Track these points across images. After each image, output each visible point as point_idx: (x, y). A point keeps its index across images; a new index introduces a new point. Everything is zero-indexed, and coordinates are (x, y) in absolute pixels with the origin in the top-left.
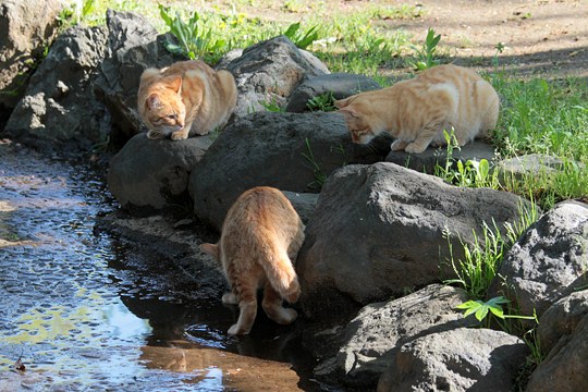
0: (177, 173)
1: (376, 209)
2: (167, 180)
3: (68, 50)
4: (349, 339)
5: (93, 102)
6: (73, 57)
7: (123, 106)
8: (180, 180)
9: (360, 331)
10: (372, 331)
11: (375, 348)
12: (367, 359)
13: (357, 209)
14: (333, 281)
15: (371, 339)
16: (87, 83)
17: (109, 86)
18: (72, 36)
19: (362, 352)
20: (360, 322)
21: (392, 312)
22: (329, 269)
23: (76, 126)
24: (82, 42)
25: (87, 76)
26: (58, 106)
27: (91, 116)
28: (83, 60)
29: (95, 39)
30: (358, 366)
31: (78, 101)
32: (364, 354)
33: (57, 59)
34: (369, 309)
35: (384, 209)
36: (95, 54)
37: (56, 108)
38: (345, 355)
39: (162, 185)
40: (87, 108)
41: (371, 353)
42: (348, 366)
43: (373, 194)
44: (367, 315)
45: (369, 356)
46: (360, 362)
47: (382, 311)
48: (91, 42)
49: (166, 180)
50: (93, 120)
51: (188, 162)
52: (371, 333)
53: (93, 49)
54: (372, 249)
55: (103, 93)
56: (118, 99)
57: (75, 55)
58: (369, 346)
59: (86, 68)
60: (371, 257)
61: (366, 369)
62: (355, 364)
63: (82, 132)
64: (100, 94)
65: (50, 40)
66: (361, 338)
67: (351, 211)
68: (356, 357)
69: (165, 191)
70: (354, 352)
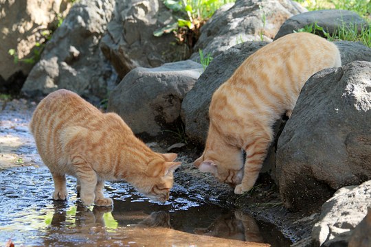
0: (170, 101)
1: (351, 99)
2: (162, 108)
3: (80, 19)
4: (325, 215)
5: (102, 63)
6: (84, 24)
7: (126, 59)
8: (173, 108)
9: (335, 208)
10: (346, 207)
11: (349, 221)
12: (340, 231)
13: (334, 101)
14: (310, 170)
15: (345, 214)
16: (96, 47)
17: (114, 42)
18: (84, 6)
19: (336, 225)
20: (335, 201)
21: (366, 190)
22: (307, 158)
23: (86, 85)
24: (93, 11)
25: (97, 41)
26: (70, 69)
27: (100, 76)
28: (93, 27)
29: (104, 8)
30: (332, 237)
31: (88, 64)
32: (338, 227)
33: (69, 27)
34: (344, 191)
35: (359, 99)
36: (104, 21)
37: (68, 71)
38: (319, 228)
39: (157, 113)
40: (96, 69)
41: (345, 225)
42: (323, 237)
43: (349, 87)
44: (342, 195)
45: (342, 227)
46: (334, 234)
47: (356, 190)
48: (101, 11)
49: (160, 109)
50: (101, 80)
51: (182, 91)
52: (345, 209)
53: (102, 17)
54: (348, 136)
55: (109, 49)
56: (122, 53)
57: (86, 22)
58: (343, 219)
59: (96, 34)
60: (346, 144)
61: (340, 239)
62: (329, 236)
63: (91, 90)
64: (106, 50)
65: (65, 13)
66: (335, 214)
67: (327, 103)
68: (330, 229)
69: (160, 120)
70: (328, 225)
